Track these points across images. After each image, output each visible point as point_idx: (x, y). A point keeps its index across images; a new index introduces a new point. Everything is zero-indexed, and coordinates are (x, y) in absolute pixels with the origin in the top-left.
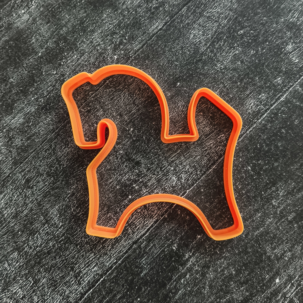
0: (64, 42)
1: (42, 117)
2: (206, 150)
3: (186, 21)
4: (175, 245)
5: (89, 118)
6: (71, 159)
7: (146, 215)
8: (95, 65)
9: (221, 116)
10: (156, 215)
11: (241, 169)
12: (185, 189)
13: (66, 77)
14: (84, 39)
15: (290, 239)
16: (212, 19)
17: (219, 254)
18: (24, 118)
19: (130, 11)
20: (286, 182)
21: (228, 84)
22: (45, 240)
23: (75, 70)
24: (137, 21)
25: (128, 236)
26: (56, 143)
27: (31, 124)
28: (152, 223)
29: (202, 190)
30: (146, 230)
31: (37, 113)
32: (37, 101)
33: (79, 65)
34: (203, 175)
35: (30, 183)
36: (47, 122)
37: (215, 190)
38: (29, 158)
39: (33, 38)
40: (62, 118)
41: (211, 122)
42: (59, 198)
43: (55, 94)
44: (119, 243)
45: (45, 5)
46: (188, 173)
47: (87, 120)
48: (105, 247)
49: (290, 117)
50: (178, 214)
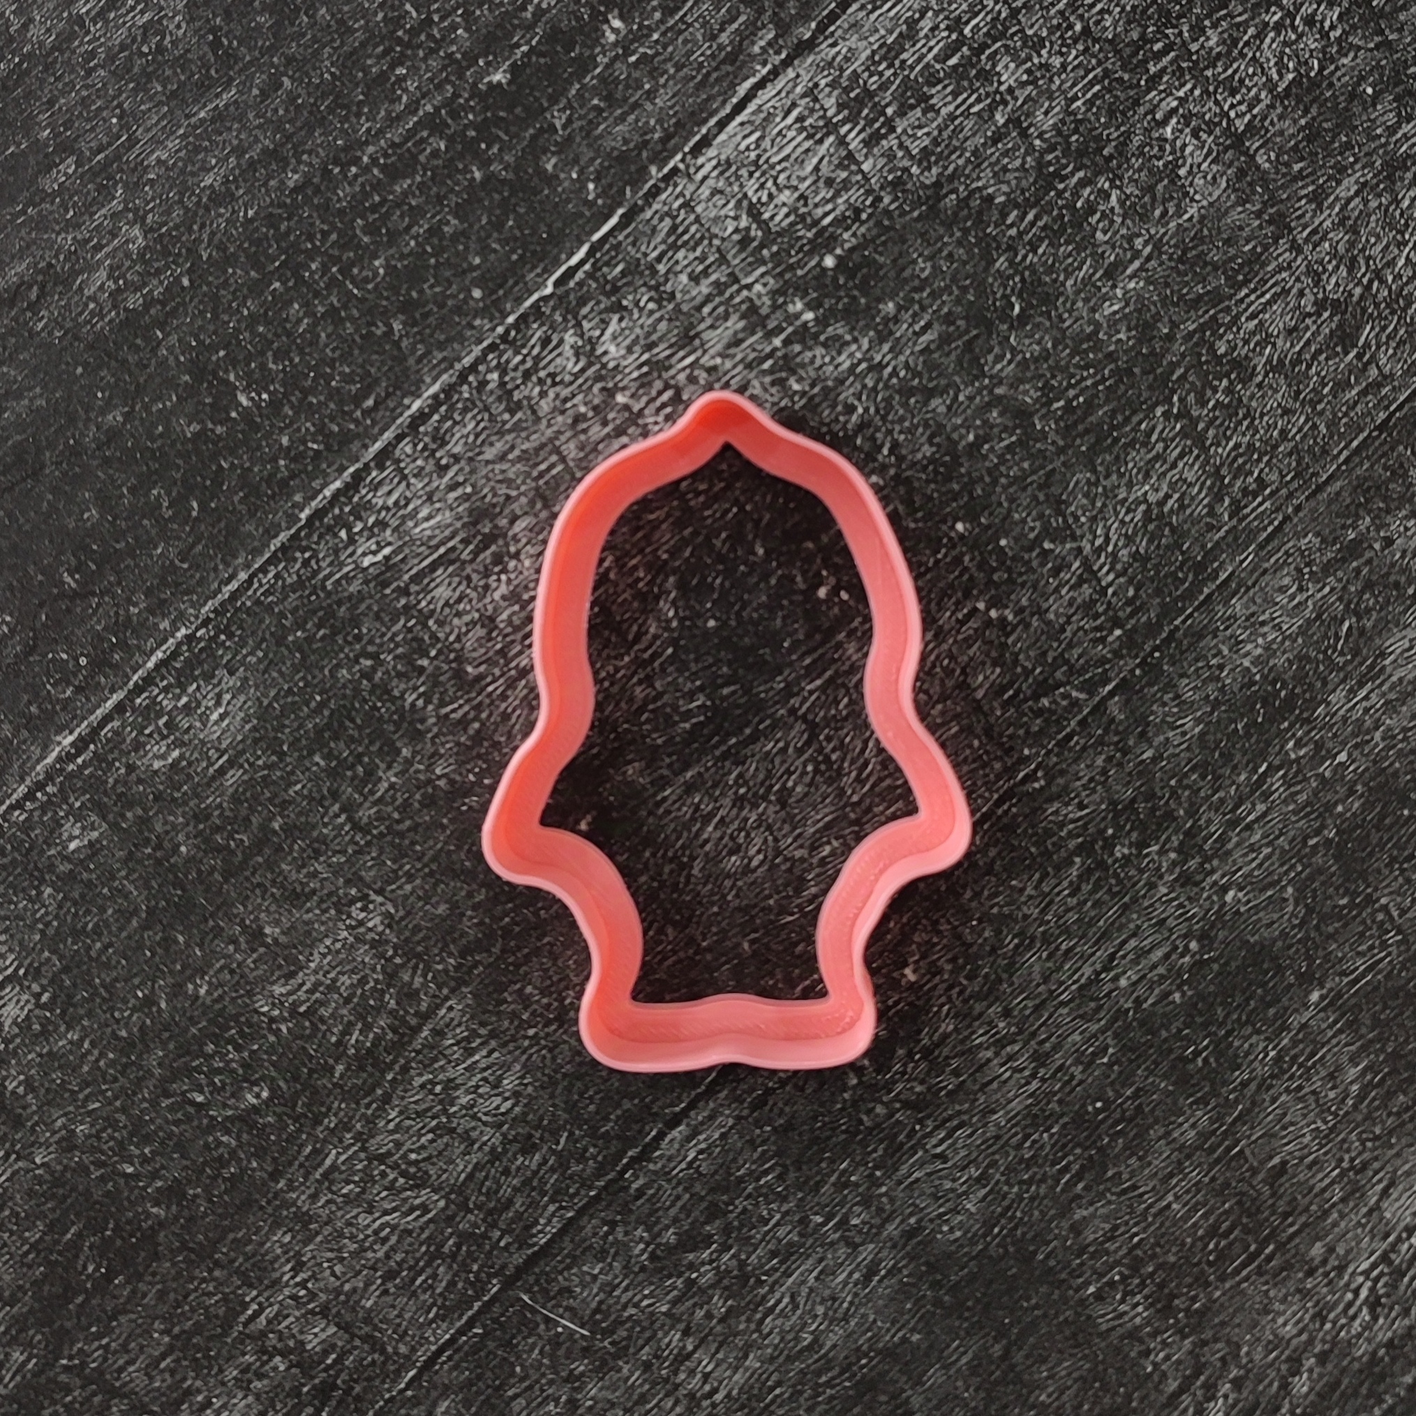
0: (1186, 1061)
1: (1289, 661)
2: (452, 487)
3: (540, 1165)
4: (612, 38)
5: (1044, 654)
6: (1131, 444)
7: (751, 174)
8: (1020, 934)
9: (375, 657)
10: (705, 178)
11: (284, 394)
12: (559, 299)
13: (1170, 870)
14: (1079, 1077)
16: (404, 1174)
18: (1383, 655)
19: (837, 1227)
20: (73, 333)
21: (331, 823)
22: (1242, 55)
23: (1126, 907)
24: (800, 1169)
25: (840, 76)
26: (1210, 527)
27: (1347, 624)
28: (722, 137)
29: (477, 293)
30: (751, 107)
31: (1319, 684)
32: (1319, 746)
33: (1104, 934)
34: (473, 368)
35: (1334, 326)
36: (1264, 635)
37: (414, 294)
38: (1345, 453)
39: (1355, 1087)
40: (1182, 653)
41: (425, 626)
42: (1184, 253)
43: (1228, 782)
44: (881, 47)
45: (1300, 1275)
46: (542, 374)
47: (1055, 645)
48: (948, 28)
49: (30, 651)
50: (597, 180)
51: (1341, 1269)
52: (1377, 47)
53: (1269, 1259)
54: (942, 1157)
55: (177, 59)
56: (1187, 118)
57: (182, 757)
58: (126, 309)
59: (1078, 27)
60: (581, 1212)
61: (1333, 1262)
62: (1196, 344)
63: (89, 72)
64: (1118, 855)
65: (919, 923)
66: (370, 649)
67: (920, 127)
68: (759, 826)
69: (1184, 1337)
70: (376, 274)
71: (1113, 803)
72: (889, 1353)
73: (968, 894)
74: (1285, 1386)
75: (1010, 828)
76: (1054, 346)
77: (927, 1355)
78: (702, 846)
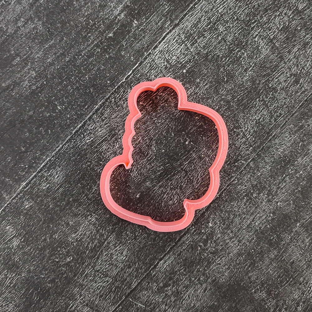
0: (271, 240)
1: (289, 152)
2: (105, 124)
3: (132, 271)
4: (135, 25)
5: (236, 153)
6: (252, 107)
7: (167, 53)
8: (234, 214)
9: (91, 162)
10: (157, 54)
11: (68, 106)
12: (126, 82)
13: (266, 199)
14: (248, 245)
15: (18, 38)
16: (103, 274)
17: (90, 19)
18: (309, 150)
19: (197, 280)
20: (21, 95)
21: (83, 198)
22: (271, 22)
23: (256, 207)
24: (189, 268)
25: (185, 31)
26: (270, 124)
27: (300, 143)
28: (160, 45)
29: (109, 82)
30: (166, 39)
31: (295, 157)
32: (296, 170)
33: (252, 213)
34: (109, 98)
35: (294, 79)
36: (283, 147)
37: (95, 83)
38: (298, 107)
39: (308, 243)
40: (265, 152)
41: (101, 155)
42: (261, 66)
43: (277, 179)
44: (193, 24)
45: (298, 285)
46: (124, 99)
47: (238, 151)
48: (207, 19)
49: (15, 165)
50: (133, 56)
51: (307, 283)
52: (300, 19)
53: (291, 282)
54: (220, 264)
55: (40, 35)
56: (260, 36)
57: (49, 186)
58: (32, 89)
59: (236, 18)
60: (141, 281)
61: (305, 282)
62: (265, 85)
63: (22, 38)
64: (254, 196)
65: (212, 213)
66: (89, 160)
67: (203, 41)
68: (176, 194)
69: (274, 300)
70: (86, 79)
71: (252, 185)
72: (210, 307)
73: (222, 206)
74: (296, 309)
75: (230, 192)
76: (234, 87)
77: (218, 307)
78: (164, 199)
